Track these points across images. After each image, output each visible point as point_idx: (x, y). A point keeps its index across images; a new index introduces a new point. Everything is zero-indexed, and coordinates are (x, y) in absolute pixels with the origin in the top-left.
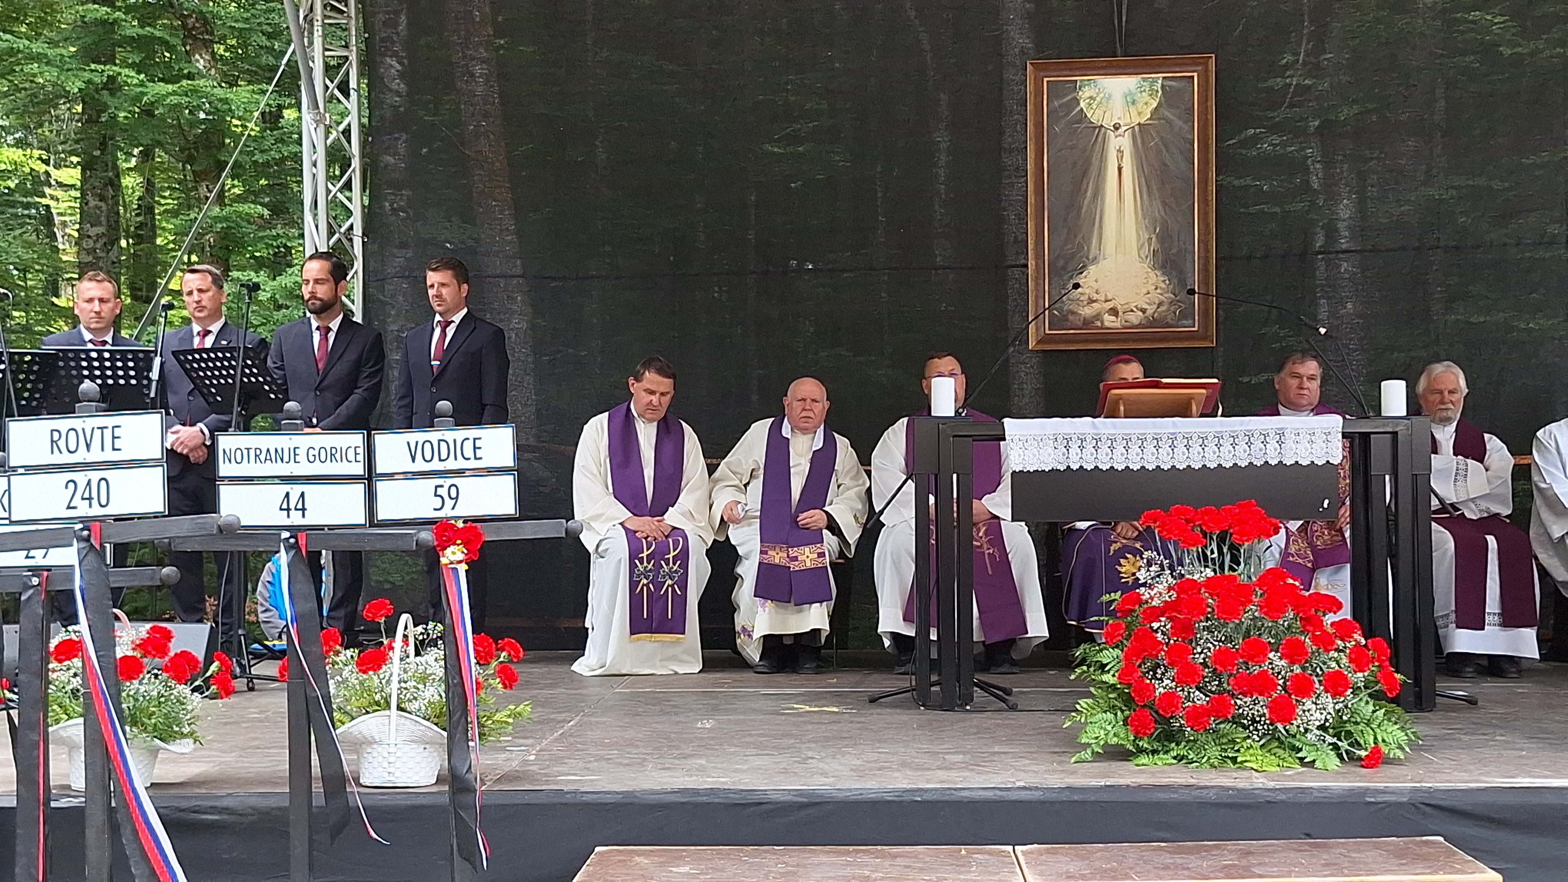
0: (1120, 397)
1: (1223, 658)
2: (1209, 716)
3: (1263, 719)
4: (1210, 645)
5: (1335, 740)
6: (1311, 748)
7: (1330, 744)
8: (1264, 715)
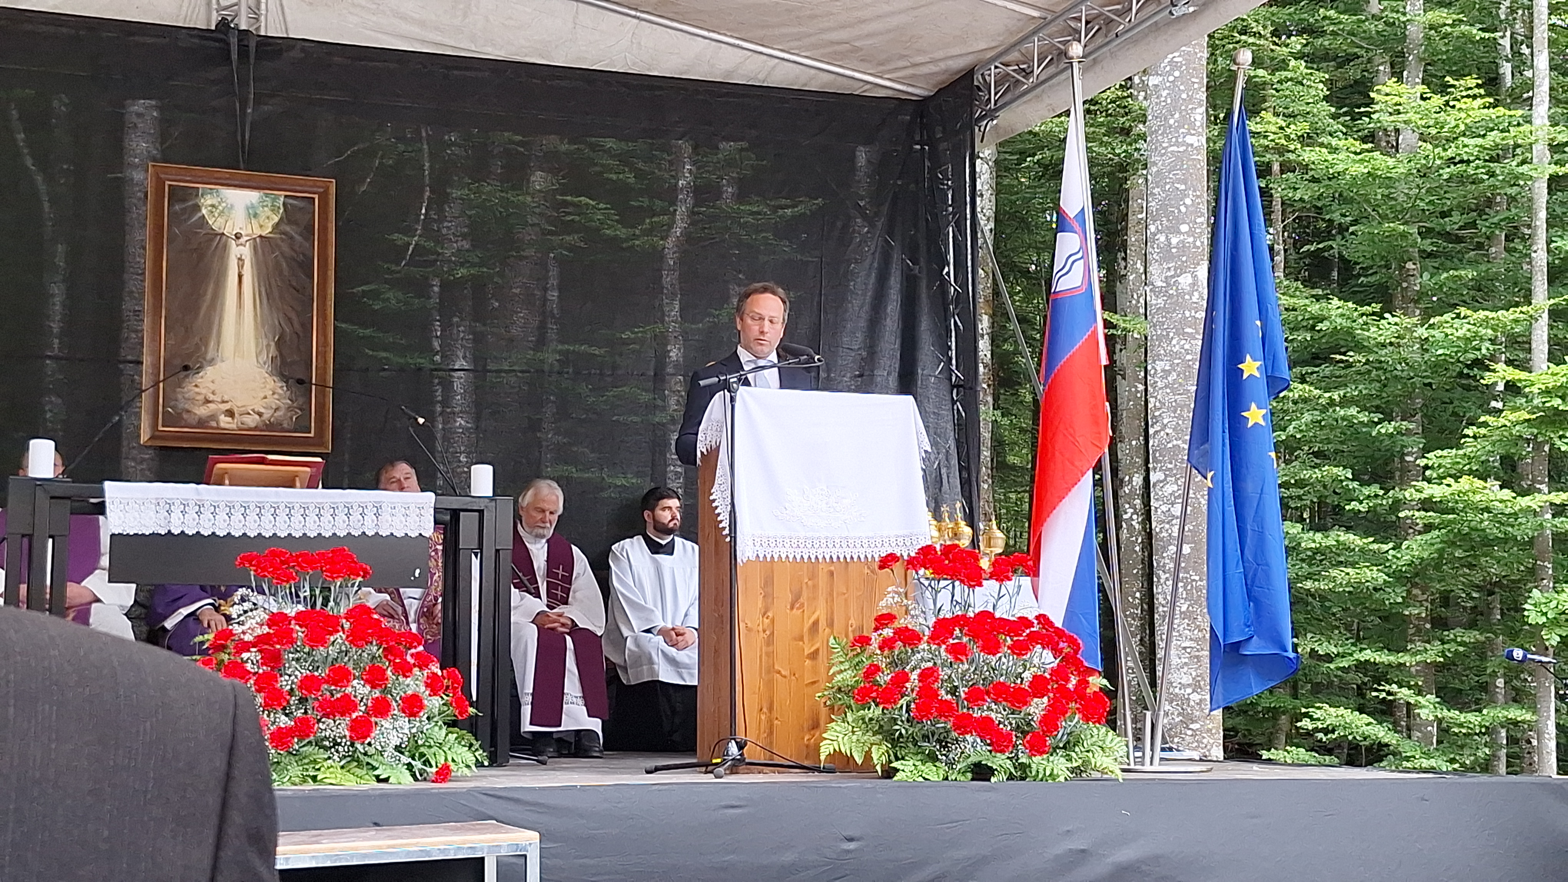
0: (225, 472)
1: (309, 684)
2: (293, 738)
3: (344, 740)
4: (297, 673)
5: (410, 760)
6: (388, 767)
7: (404, 764)
8: (345, 736)
